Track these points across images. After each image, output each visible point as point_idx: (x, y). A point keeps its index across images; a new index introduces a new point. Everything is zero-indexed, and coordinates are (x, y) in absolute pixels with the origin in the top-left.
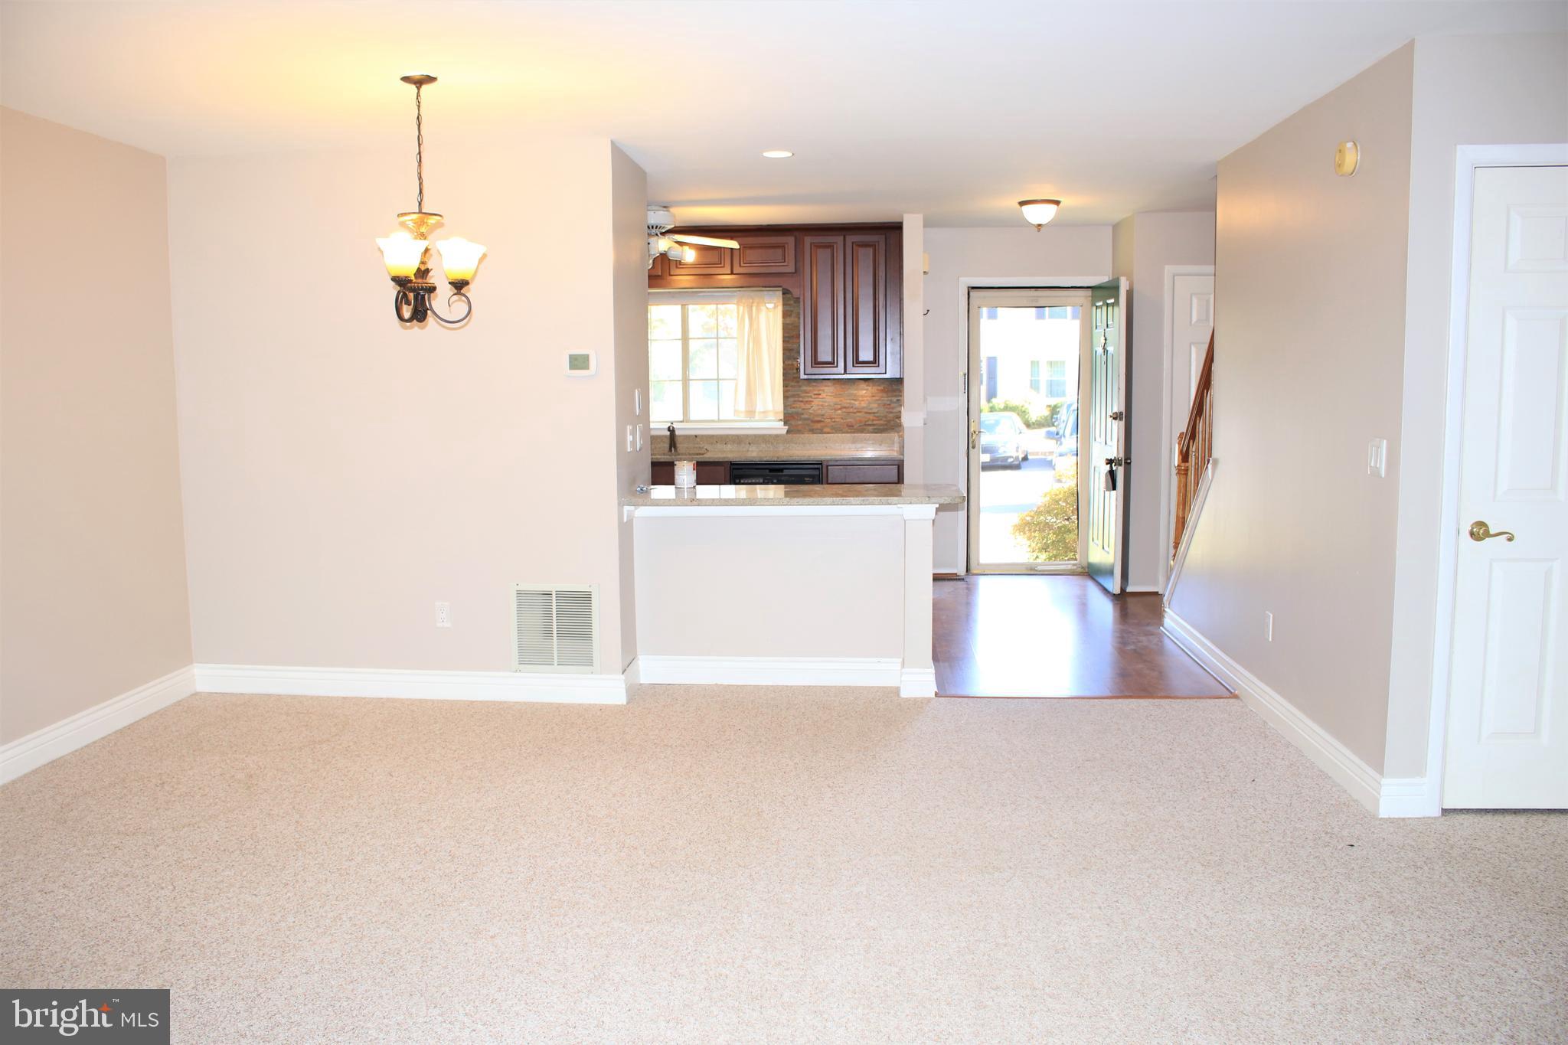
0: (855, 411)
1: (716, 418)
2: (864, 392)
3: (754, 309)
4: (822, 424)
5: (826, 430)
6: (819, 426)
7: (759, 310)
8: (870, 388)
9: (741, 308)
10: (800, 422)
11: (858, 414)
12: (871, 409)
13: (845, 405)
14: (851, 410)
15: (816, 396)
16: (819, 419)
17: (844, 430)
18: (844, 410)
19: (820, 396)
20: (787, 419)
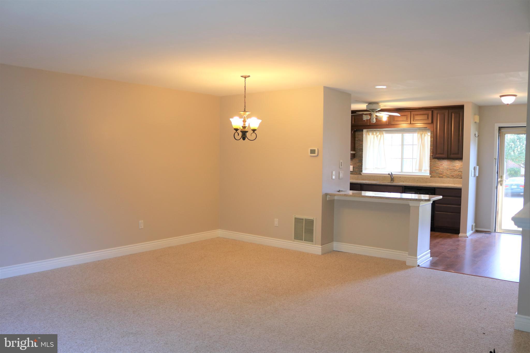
0: (454, 171)
1: (411, 172)
2: (458, 164)
3: (423, 135)
4: (443, 175)
5: (444, 177)
6: (441, 175)
7: (425, 136)
8: (460, 163)
9: (419, 135)
10: (435, 174)
11: (456, 172)
12: (460, 170)
13: (451, 169)
14: (453, 170)
15: (441, 165)
16: (442, 173)
17: (450, 177)
18: (450, 170)
19: (442, 165)
20: (431, 172)
